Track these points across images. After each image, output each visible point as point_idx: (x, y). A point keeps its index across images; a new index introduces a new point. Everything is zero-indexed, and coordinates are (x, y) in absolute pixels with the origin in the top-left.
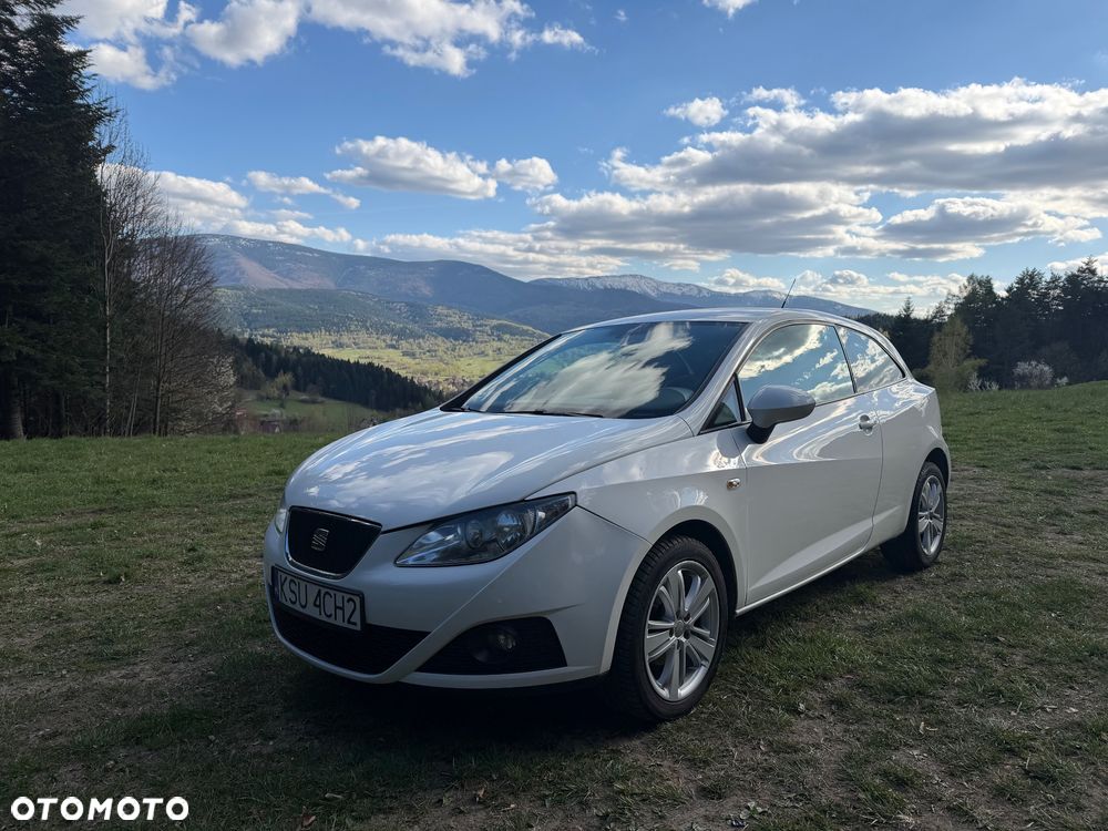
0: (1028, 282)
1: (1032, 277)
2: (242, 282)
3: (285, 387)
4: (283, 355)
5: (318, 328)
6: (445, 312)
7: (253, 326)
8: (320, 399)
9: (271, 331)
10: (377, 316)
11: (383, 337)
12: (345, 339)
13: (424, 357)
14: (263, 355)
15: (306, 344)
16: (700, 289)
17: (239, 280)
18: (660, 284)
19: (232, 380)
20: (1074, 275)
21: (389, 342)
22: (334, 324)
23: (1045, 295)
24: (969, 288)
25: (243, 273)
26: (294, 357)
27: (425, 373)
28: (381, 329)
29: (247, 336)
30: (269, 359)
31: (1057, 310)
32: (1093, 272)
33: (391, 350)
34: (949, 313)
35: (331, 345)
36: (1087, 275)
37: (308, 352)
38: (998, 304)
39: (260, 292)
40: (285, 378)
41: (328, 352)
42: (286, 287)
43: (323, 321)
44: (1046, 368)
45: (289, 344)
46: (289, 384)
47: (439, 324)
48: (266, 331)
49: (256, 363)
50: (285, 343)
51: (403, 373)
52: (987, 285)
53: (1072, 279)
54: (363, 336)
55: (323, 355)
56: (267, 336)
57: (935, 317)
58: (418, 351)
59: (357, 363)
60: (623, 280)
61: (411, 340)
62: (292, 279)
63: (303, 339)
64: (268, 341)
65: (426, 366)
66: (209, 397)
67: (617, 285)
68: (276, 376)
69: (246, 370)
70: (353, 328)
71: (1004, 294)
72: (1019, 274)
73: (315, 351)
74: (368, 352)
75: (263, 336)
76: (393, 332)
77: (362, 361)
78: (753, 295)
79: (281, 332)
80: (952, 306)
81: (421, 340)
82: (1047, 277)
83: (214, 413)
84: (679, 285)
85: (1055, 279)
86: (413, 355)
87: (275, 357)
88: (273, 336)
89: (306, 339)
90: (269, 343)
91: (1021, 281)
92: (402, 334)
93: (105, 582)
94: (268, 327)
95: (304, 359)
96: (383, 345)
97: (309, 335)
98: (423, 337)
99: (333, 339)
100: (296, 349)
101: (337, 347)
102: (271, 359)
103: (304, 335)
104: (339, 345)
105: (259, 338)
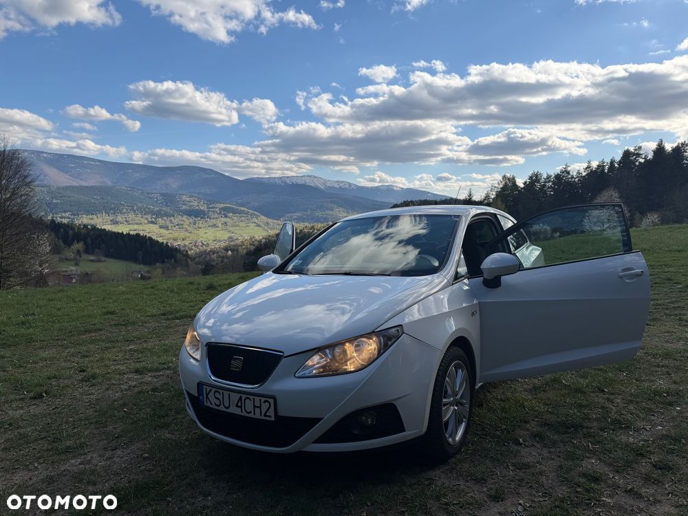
0: (535, 178)
1: (536, 176)
2: (46, 182)
3: (78, 251)
4: (76, 230)
5: (100, 212)
6: (188, 199)
7: (54, 211)
8: (103, 259)
9: (67, 214)
10: (141, 202)
11: (145, 216)
12: (119, 218)
13: (174, 229)
14: (62, 230)
15: (92, 222)
16: (350, 184)
17: (43, 180)
18: (326, 181)
19: (48, 249)
20: (558, 174)
21: (150, 220)
22: (111, 209)
23: (544, 186)
24: (503, 183)
25: (46, 176)
26: (84, 231)
27: (175, 240)
28: (144, 211)
29: (50, 218)
30: (66, 233)
31: (551, 194)
32: (568, 173)
33: (151, 225)
34: (493, 197)
35: (110, 223)
36: (565, 174)
37: (94, 228)
38: (519, 191)
39: (58, 188)
40: (79, 246)
41: (108, 227)
42: (77, 185)
43: (104, 207)
44: (548, 228)
45: (80, 223)
46: (81, 249)
47: (184, 207)
48: (64, 215)
49: (57, 236)
50: (77, 222)
51: (160, 240)
52: (513, 180)
53: (557, 177)
54: (131, 216)
55: (104, 229)
56: (65, 218)
57: (485, 199)
58: (170, 225)
59: (128, 234)
60: (303, 178)
61: (165, 218)
62: (81, 180)
63: (90, 219)
64: (65, 221)
65: (176, 235)
66: (32, 261)
67: (300, 182)
68: (72, 244)
70: (124, 211)
71: (522, 186)
72: (530, 173)
73: (99, 227)
74: (136, 227)
75: (61, 218)
76: (152, 213)
77: (132, 233)
78: (382, 188)
79: (74, 215)
80: (494, 193)
81: (172, 218)
82: (545, 176)
83: (35, 271)
84: (338, 182)
85: (549, 177)
86: (167, 228)
87: (71, 232)
88: (68, 218)
89: (92, 219)
90: (66, 222)
91: (531, 178)
92: (159, 214)
93: (31, 398)
94: (65, 212)
95: (92, 232)
96: (146, 221)
97: (94, 216)
98: (174, 216)
99: (111, 218)
100: (85, 226)
101: (114, 224)
102: (68, 233)
103: (91, 216)
104: (115, 223)
105: (59, 219)
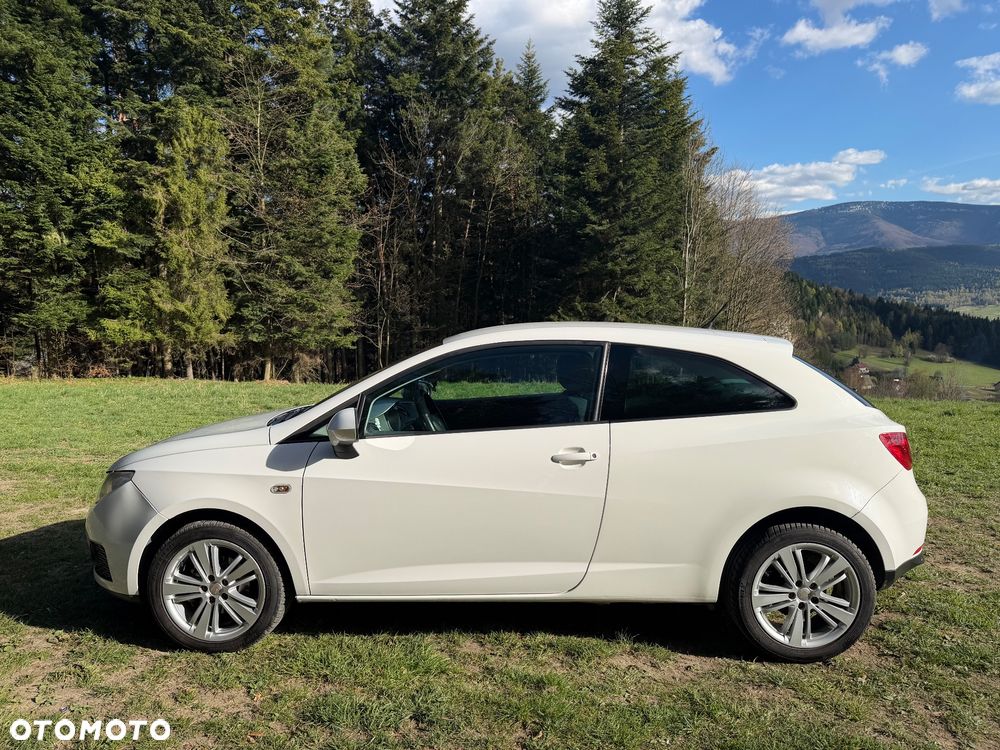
3: (911, 345)
4: (913, 313)
5: (957, 285)
8: (949, 359)
9: (906, 290)
12: (988, 296)
14: (892, 313)
15: (942, 302)
22: (974, 281)
25: (881, 235)
26: (925, 315)
30: (898, 317)
35: (970, 302)
37: (941, 310)
40: (911, 337)
41: (965, 310)
42: (926, 246)
43: (963, 278)
45: (921, 302)
46: (916, 342)
48: (900, 290)
49: (884, 321)
50: (917, 302)
55: (958, 313)
56: (901, 295)
63: (939, 297)
64: (899, 300)
68: (903, 334)
69: (873, 328)
73: (949, 309)
75: (896, 295)
79: (915, 290)
87: (905, 316)
88: (906, 295)
89: (943, 297)
90: (899, 302)
94: (903, 287)
95: (935, 317)
97: (946, 293)
99: (973, 296)
100: (927, 307)
101: (978, 304)
102: (900, 316)
103: (940, 293)
104: (981, 303)
105: (892, 296)
